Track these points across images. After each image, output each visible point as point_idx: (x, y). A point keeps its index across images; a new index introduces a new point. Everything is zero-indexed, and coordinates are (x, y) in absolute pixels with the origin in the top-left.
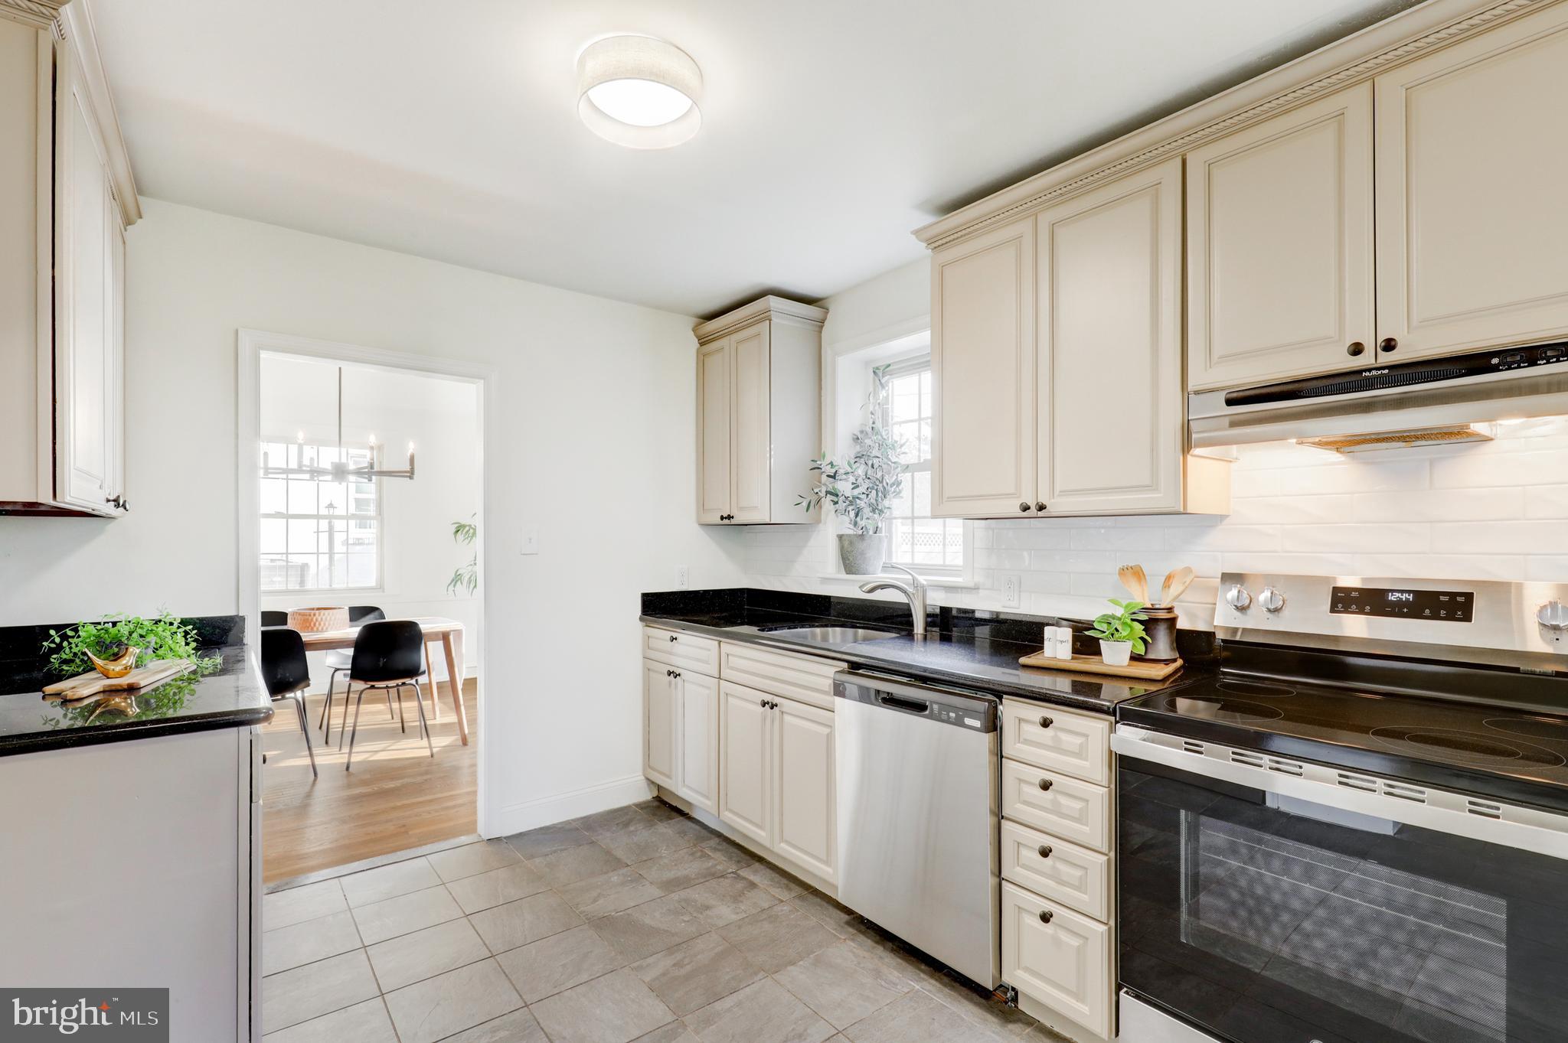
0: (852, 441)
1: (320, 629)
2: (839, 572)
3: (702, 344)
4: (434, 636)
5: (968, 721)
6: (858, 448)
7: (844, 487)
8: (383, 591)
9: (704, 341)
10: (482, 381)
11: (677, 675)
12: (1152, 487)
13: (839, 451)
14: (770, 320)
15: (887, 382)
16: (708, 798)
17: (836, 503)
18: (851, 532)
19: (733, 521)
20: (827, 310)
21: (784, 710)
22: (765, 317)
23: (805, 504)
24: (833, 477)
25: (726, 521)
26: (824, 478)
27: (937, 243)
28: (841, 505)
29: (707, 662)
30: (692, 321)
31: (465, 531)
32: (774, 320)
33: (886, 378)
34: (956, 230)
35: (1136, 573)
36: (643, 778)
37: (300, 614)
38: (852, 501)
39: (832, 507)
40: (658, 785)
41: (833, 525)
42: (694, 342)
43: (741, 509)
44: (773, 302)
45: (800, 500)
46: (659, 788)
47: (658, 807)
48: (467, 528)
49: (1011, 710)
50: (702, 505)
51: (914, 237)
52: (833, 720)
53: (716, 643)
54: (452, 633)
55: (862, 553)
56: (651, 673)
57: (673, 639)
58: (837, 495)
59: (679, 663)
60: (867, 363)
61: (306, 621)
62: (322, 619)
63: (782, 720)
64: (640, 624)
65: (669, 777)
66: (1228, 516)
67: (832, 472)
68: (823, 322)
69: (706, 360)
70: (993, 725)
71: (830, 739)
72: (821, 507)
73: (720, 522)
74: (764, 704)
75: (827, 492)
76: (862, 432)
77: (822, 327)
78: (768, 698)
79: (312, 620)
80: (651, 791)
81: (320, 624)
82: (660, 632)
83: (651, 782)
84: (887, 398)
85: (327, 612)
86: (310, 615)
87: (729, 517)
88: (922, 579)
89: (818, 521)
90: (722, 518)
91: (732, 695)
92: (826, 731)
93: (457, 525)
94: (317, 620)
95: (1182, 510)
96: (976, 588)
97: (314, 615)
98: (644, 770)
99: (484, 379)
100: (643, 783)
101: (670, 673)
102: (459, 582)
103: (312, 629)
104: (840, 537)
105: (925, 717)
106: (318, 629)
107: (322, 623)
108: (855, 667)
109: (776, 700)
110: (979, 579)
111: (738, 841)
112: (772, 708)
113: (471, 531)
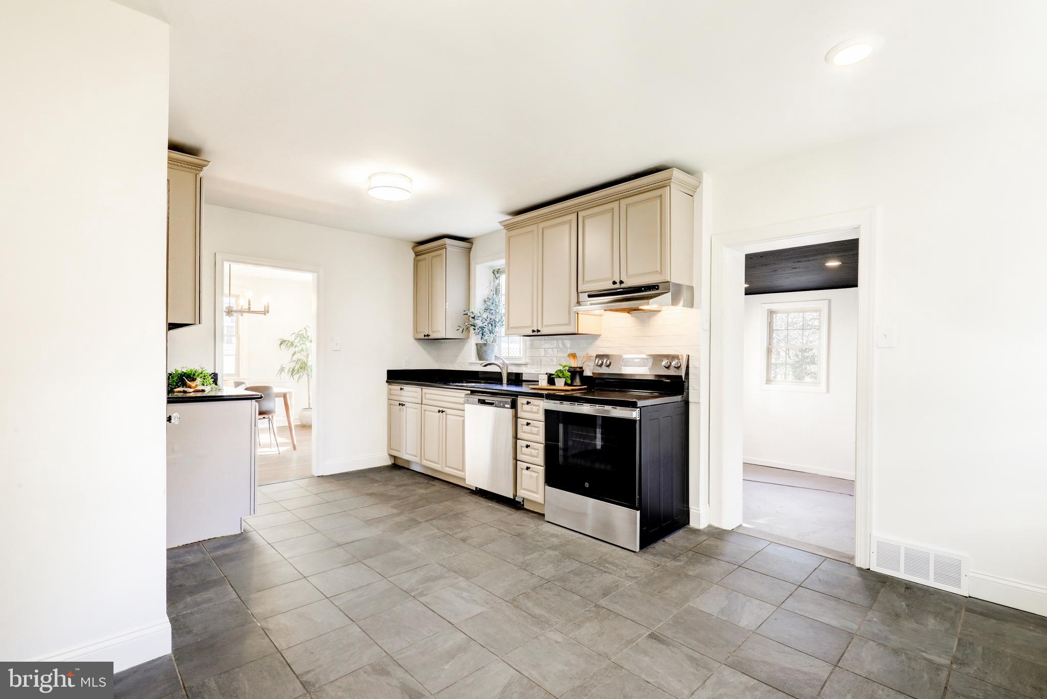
0: (483, 302)
2: (477, 360)
3: (416, 256)
4: (278, 395)
5: (506, 406)
6: (486, 305)
7: (479, 323)
8: (239, 377)
9: (417, 254)
10: (316, 273)
11: (403, 405)
12: (569, 324)
13: (477, 307)
14: (446, 249)
15: (499, 276)
16: (416, 456)
17: (475, 329)
18: (481, 342)
19: (430, 337)
20: (472, 243)
21: (447, 413)
22: (444, 247)
23: (461, 330)
24: (473, 318)
25: (427, 337)
26: (471, 319)
27: (508, 227)
28: (477, 331)
29: (416, 398)
30: (412, 245)
31: (286, 344)
32: (448, 248)
33: (499, 275)
34: (517, 222)
35: (574, 356)
36: (387, 454)
38: (482, 328)
39: (474, 332)
40: (395, 456)
41: (474, 339)
42: (413, 255)
43: (433, 332)
44: (447, 241)
45: (459, 328)
46: (395, 457)
47: (394, 467)
48: (287, 342)
49: (521, 400)
50: (416, 330)
51: (499, 224)
52: (464, 414)
53: (420, 389)
55: (485, 352)
56: (392, 406)
57: (401, 389)
58: (475, 326)
59: (403, 399)
60: (491, 267)
63: (446, 417)
64: (386, 384)
65: (399, 451)
66: (600, 335)
67: (473, 316)
68: (471, 249)
69: (418, 263)
70: (514, 405)
71: (463, 421)
72: (469, 331)
73: (424, 338)
74: (439, 411)
75: (471, 325)
76: (488, 298)
77: (470, 251)
78: (441, 409)
80: (391, 460)
82: (396, 387)
83: (391, 456)
84: (499, 283)
87: (428, 335)
88: (507, 362)
89: (468, 338)
90: (425, 336)
91: (427, 411)
92: (462, 419)
93: (282, 340)
95: (576, 332)
96: (526, 365)
98: (388, 451)
99: (317, 272)
100: (388, 457)
101: (400, 404)
102: (283, 372)
104: (477, 344)
105: (494, 406)
108: (473, 392)
109: (444, 410)
110: (528, 361)
111: (430, 474)
112: (442, 412)
113: (289, 344)
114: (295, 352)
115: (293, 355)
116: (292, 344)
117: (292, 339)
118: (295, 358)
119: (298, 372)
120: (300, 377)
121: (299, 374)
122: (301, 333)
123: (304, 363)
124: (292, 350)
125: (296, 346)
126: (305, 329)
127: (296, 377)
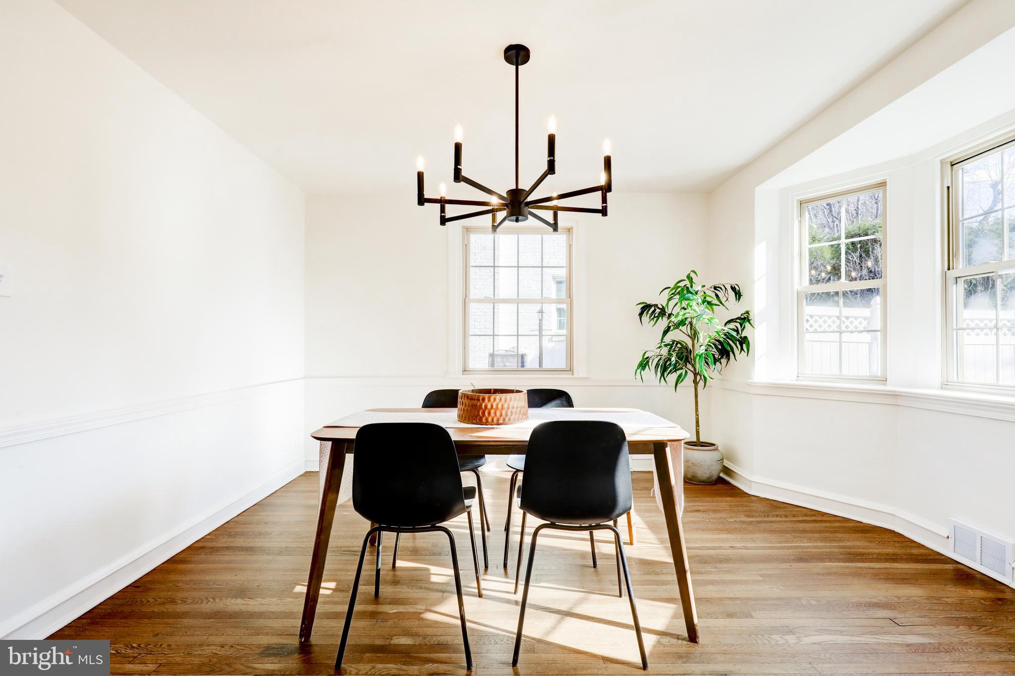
1: (490, 419)
8: (573, 374)
31: (650, 312)
37: (468, 397)
48: (653, 309)
54: (669, 443)
61: (474, 407)
62: (492, 406)
79: (481, 405)
81: (489, 414)
85: (504, 396)
86: (478, 400)
93: (643, 305)
94: (486, 406)
97: (483, 399)
103: (481, 419)
106: (487, 420)
107: (492, 411)
113: (658, 311)
114: (669, 328)
115: (666, 332)
116: (663, 312)
117: (661, 300)
118: (668, 339)
119: (676, 369)
120: (680, 376)
121: (679, 372)
122: (682, 284)
123: (687, 349)
124: (663, 323)
125: (670, 315)
126: (689, 278)
127: (672, 378)
